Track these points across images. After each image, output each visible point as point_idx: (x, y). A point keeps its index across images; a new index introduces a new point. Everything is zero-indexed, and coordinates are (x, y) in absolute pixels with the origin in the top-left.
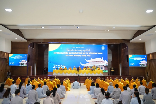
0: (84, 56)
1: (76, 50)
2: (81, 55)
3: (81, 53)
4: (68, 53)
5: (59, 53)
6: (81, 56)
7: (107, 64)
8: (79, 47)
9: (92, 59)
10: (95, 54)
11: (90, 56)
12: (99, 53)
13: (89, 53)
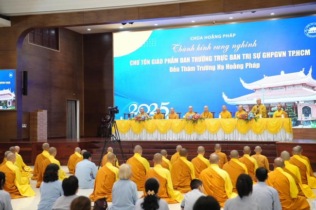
0: (235, 67)
1: (205, 48)
2: (224, 63)
3: (223, 58)
4: (179, 60)
5: (146, 62)
6: (223, 68)
8: (216, 37)
9: (266, 78)
10: (280, 56)
11: (259, 67)
12: (297, 51)
13: (252, 56)
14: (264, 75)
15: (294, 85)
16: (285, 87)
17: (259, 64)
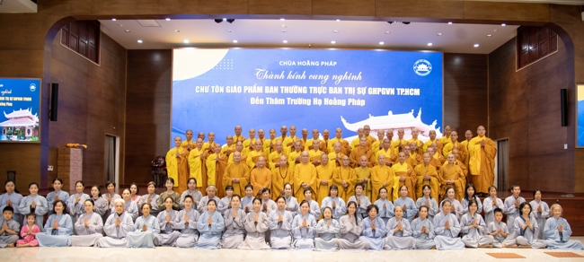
0: (335, 102)
1: (298, 77)
2: (322, 97)
3: (320, 90)
4: (264, 90)
5: (218, 89)
6: (320, 103)
8: (313, 64)
9: (371, 118)
10: (388, 93)
11: (364, 104)
12: (406, 89)
13: (356, 91)
14: (370, 115)
17: (364, 101)
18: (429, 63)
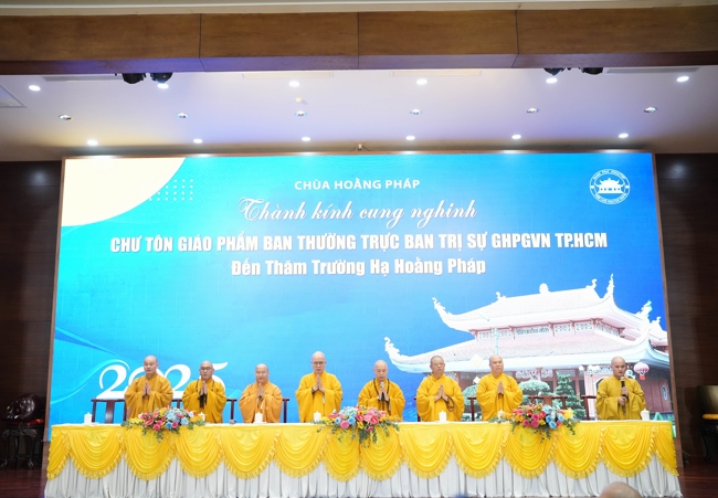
0: (420, 267)
1: (337, 214)
2: (388, 256)
3: (387, 241)
4: (260, 242)
5: (160, 243)
6: (386, 269)
7: (661, 348)
8: (368, 185)
9: (502, 300)
10: (536, 245)
11: (483, 270)
12: (576, 235)
13: (465, 241)
14: (498, 293)
15: (573, 323)
16: (552, 327)
17: (483, 263)
18: (623, 177)
